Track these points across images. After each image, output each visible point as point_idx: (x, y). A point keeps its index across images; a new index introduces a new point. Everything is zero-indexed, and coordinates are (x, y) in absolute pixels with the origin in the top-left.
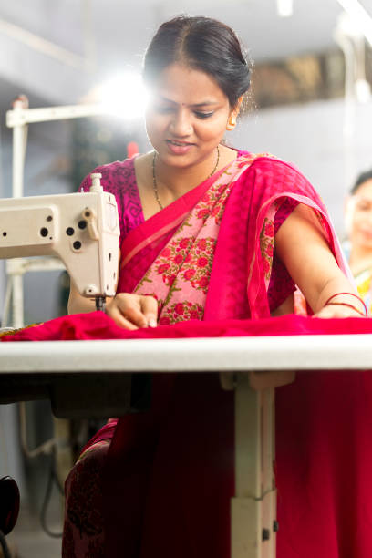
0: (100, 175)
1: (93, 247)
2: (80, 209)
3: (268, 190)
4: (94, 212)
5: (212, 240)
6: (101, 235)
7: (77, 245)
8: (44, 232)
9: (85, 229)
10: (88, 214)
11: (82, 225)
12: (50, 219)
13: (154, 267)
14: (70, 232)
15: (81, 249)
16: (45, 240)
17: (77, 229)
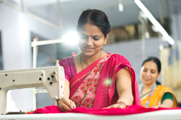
0: (58, 61)
1: (56, 84)
2: (52, 72)
3: (117, 63)
4: (56, 72)
5: (99, 79)
6: (59, 80)
7: (51, 83)
8: (40, 79)
9: (54, 78)
10: (54, 73)
11: (53, 77)
12: (42, 75)
13: (80, 87)
14: (49, 79)
15: (52, 84)
16: (41, 82)
17: (51, 78)
